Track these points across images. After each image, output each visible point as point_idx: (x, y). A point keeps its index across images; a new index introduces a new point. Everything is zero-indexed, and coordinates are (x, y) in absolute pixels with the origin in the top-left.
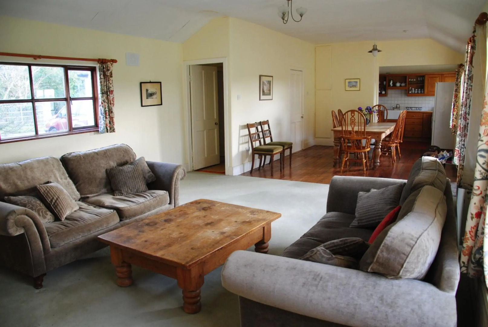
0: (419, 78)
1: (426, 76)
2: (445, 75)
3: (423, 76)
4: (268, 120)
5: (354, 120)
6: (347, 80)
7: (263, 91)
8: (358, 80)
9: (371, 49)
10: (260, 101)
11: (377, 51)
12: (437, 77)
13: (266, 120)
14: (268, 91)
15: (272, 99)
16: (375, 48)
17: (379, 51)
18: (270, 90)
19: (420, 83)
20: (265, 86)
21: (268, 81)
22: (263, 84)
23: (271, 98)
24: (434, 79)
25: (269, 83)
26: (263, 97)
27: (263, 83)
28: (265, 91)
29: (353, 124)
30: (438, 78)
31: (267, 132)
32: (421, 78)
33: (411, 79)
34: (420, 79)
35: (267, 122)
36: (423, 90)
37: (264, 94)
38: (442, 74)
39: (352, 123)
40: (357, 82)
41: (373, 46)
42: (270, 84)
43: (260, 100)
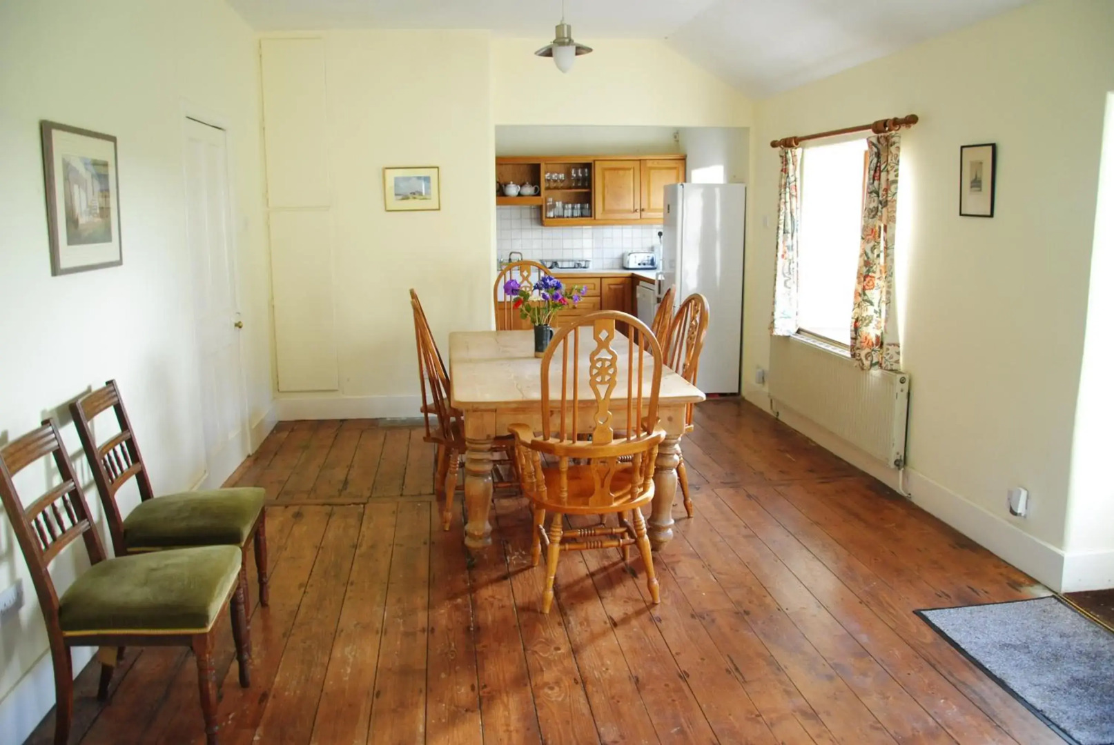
0: (573, 171)
1: (596, 162)
2: (650, 164)
3: (588, 166)
4: (110, 383)
5: (607, 364)
6: (388, 171)
7: (72, 221)
8: (432, 173)
9: (548, 40)
10: (59, 278)
11: (572, 49)
12: (629, 169)
13: (99, 385)
14: (98, 220)
15: (119, 263)
16: (566, 36)
17: (580, 50)
18: (104, 212)
19: (577, 187)
20: (76, 187)
21: (95, 163)
22: (66, 179)
23: (116, 258)
24: (621, 172)
25: (101, 172)
26: (70, 255)
27: (67, 166)
28: (83, 220)
29: (602, 382)
30: (632, 171)
31: (118, 448)
32: (580, 171)
33: (552, 173)
34: (577, 173)
35: (108, 396)
36: (587, 206)
37: (76, 237)
38: (640, 160)
39: (599, 379)
40: (427, 179)
41: (557, 27)
42: (102, 178)
43: (56, 270)
